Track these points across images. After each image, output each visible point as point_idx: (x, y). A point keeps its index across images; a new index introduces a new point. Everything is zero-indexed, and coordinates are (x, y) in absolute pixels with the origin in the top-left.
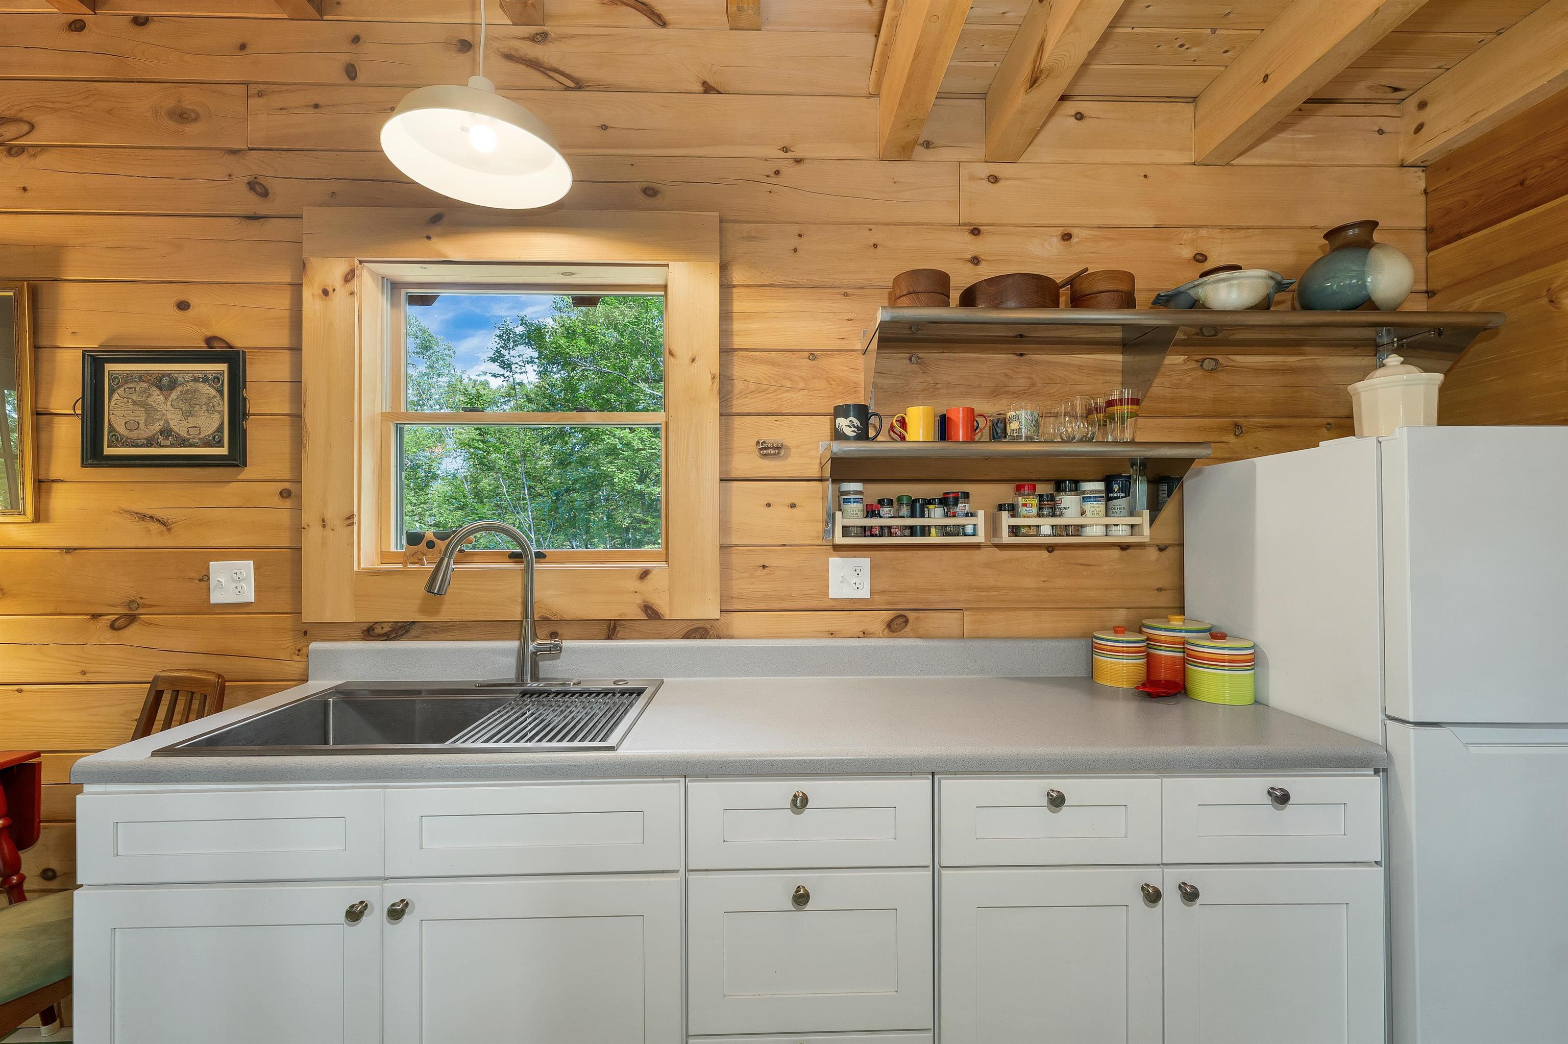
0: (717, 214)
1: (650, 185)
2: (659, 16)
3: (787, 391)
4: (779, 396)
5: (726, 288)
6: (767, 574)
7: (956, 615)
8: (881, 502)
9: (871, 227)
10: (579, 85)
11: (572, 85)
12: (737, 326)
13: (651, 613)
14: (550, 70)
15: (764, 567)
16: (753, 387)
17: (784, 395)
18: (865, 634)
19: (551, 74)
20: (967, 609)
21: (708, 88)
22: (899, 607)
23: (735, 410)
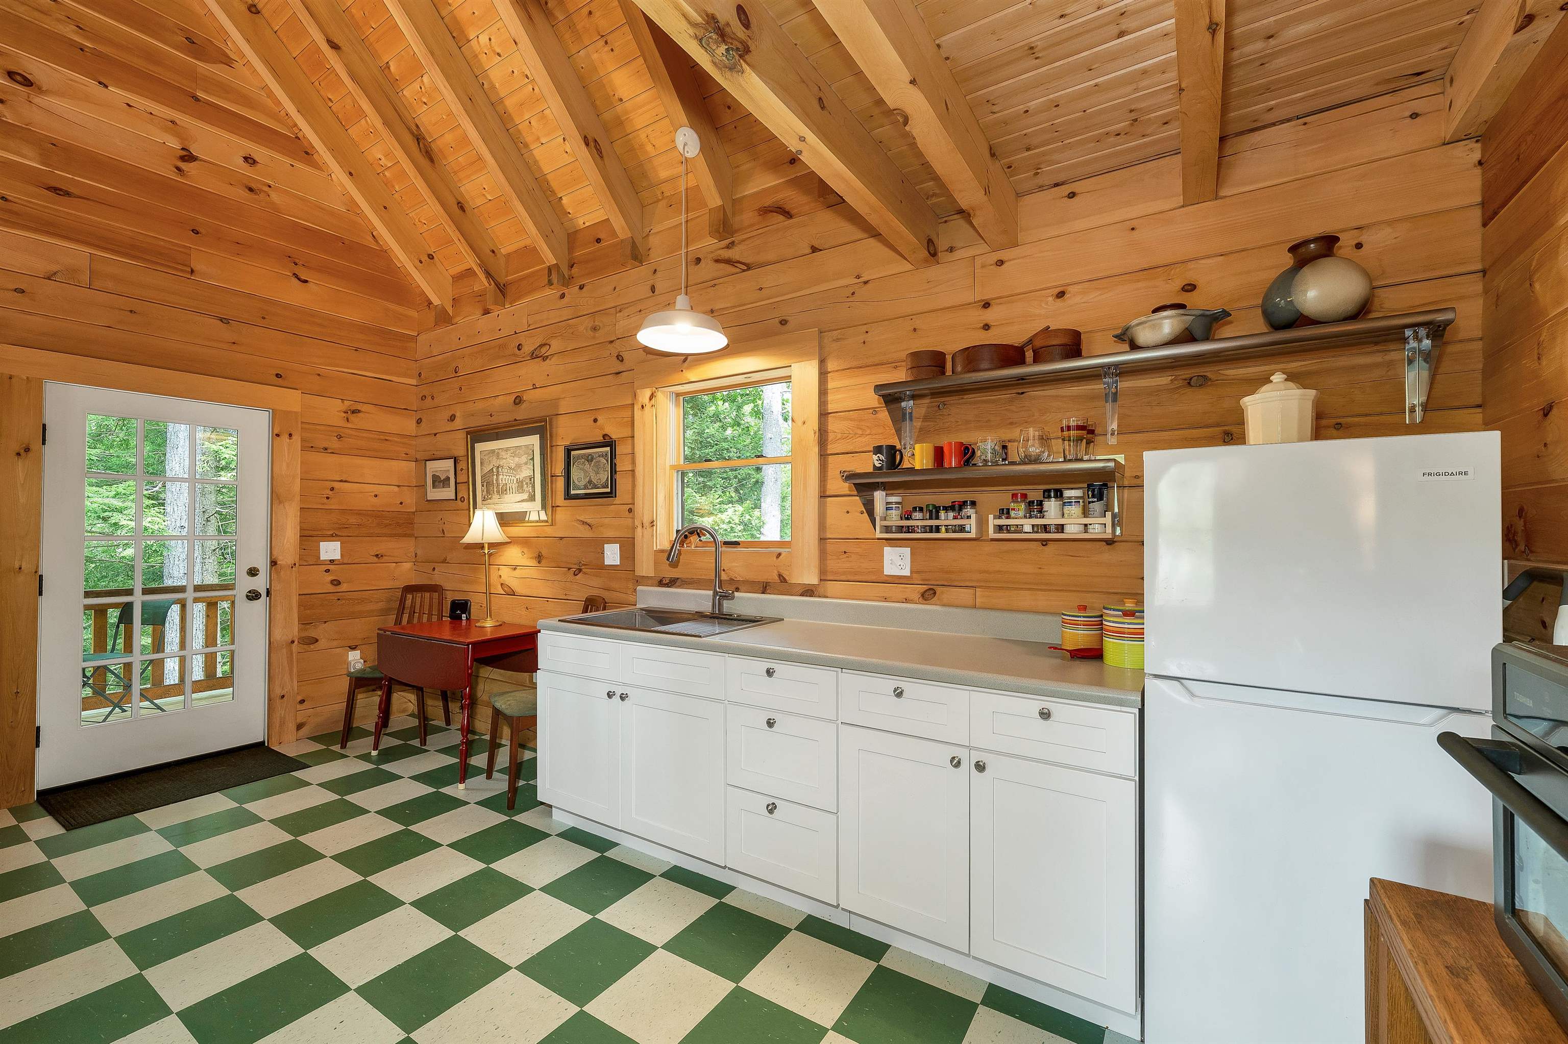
0: (817, 329)
1: (783, 318)
2: (788, 213)
3: (860, 437)
4: (854, 441)
5: (823, 375)
6: (847, 557)
7: (971, 591)
8: (915, 509)
9: (911, 317)
10: (749, 267)
11: (746, 268)
12: (830, 397)
13: (782, 579)
14: (736, 262)
15: (845, 552)
16: (839, 436)
17: (857, 440)
18: (907, 601)
19: (736, 264)
20: (980, 587)
21: (814, 250)
22: (930, 583)
23: (829, 452)
